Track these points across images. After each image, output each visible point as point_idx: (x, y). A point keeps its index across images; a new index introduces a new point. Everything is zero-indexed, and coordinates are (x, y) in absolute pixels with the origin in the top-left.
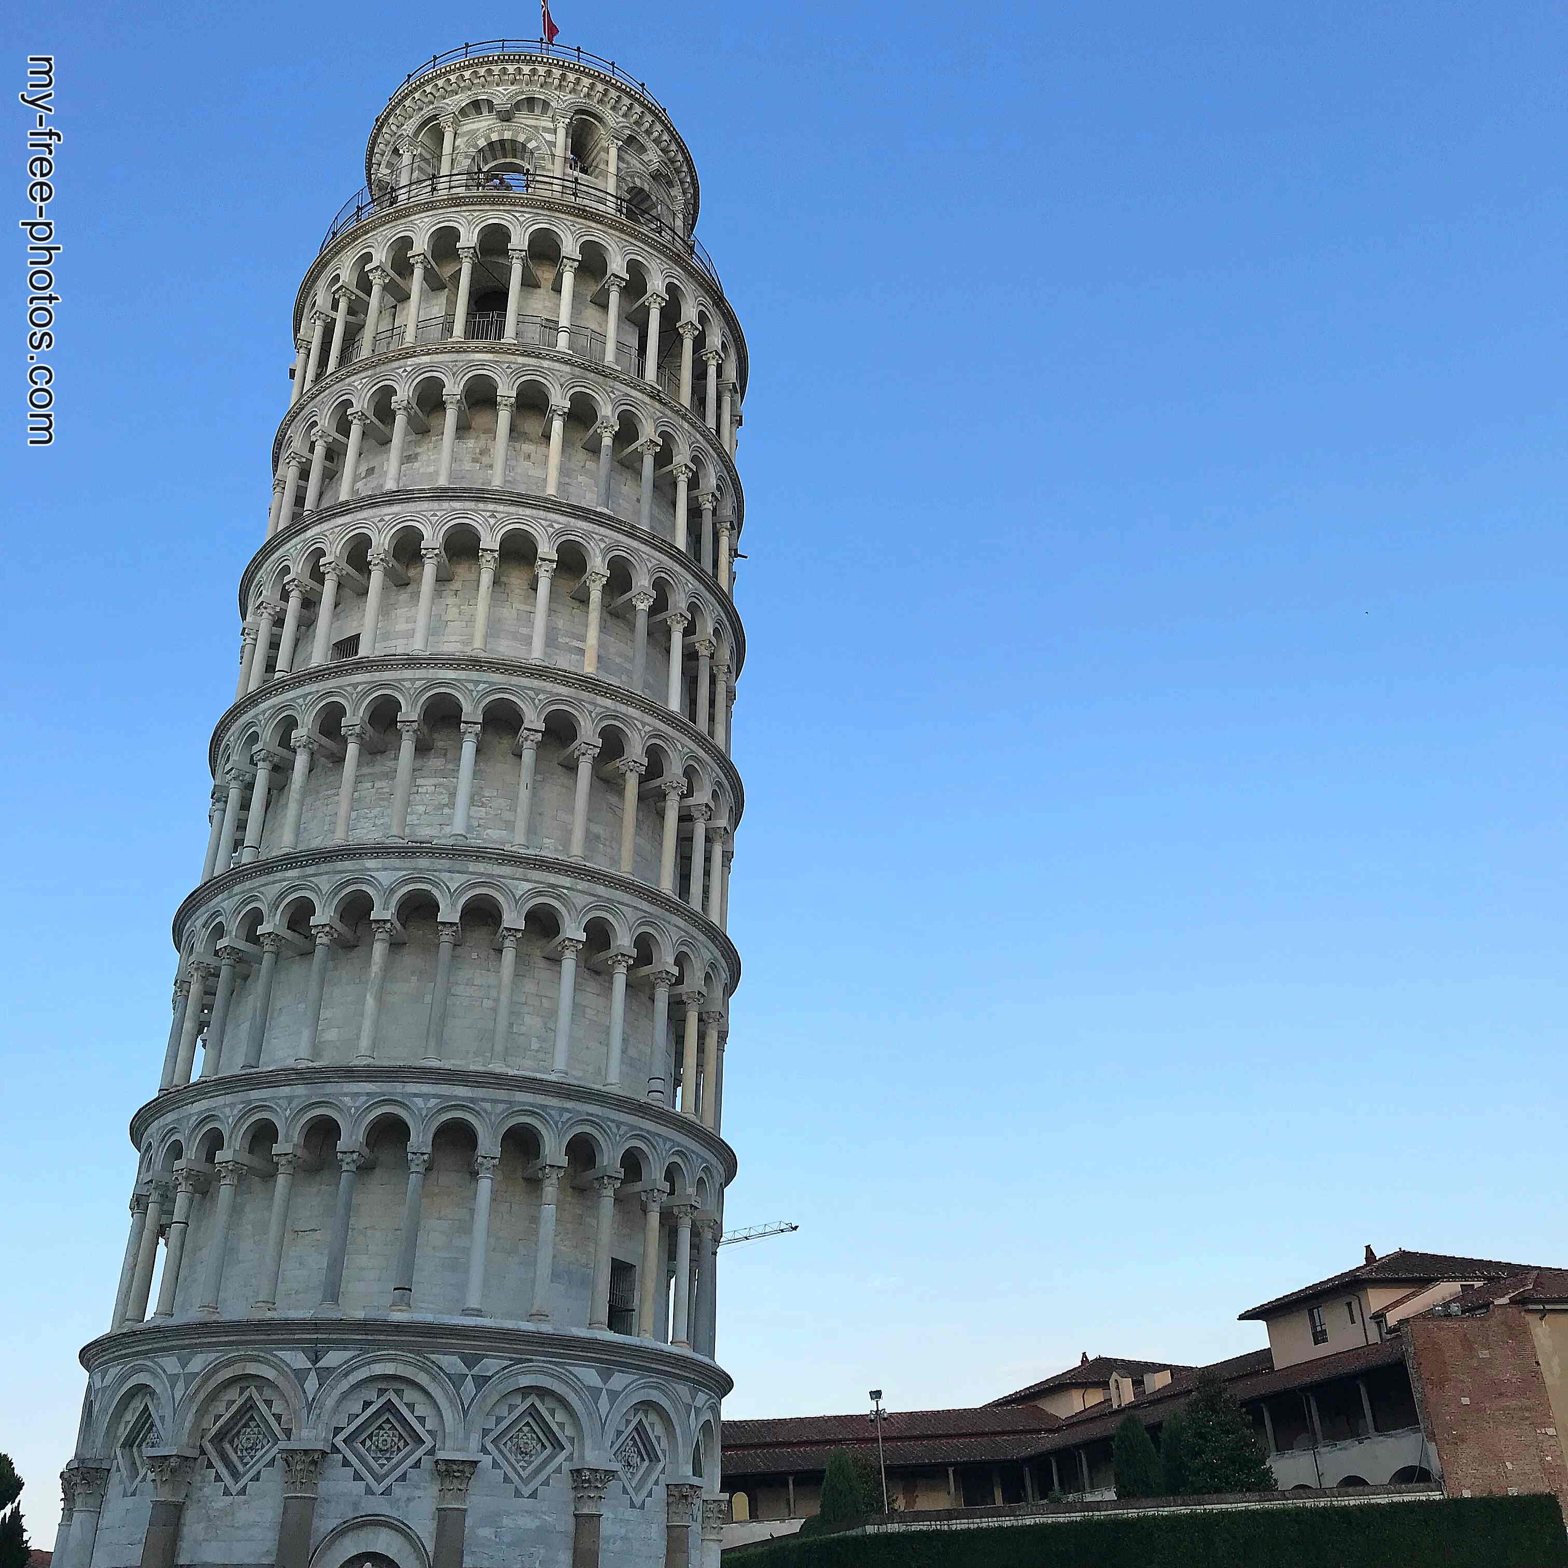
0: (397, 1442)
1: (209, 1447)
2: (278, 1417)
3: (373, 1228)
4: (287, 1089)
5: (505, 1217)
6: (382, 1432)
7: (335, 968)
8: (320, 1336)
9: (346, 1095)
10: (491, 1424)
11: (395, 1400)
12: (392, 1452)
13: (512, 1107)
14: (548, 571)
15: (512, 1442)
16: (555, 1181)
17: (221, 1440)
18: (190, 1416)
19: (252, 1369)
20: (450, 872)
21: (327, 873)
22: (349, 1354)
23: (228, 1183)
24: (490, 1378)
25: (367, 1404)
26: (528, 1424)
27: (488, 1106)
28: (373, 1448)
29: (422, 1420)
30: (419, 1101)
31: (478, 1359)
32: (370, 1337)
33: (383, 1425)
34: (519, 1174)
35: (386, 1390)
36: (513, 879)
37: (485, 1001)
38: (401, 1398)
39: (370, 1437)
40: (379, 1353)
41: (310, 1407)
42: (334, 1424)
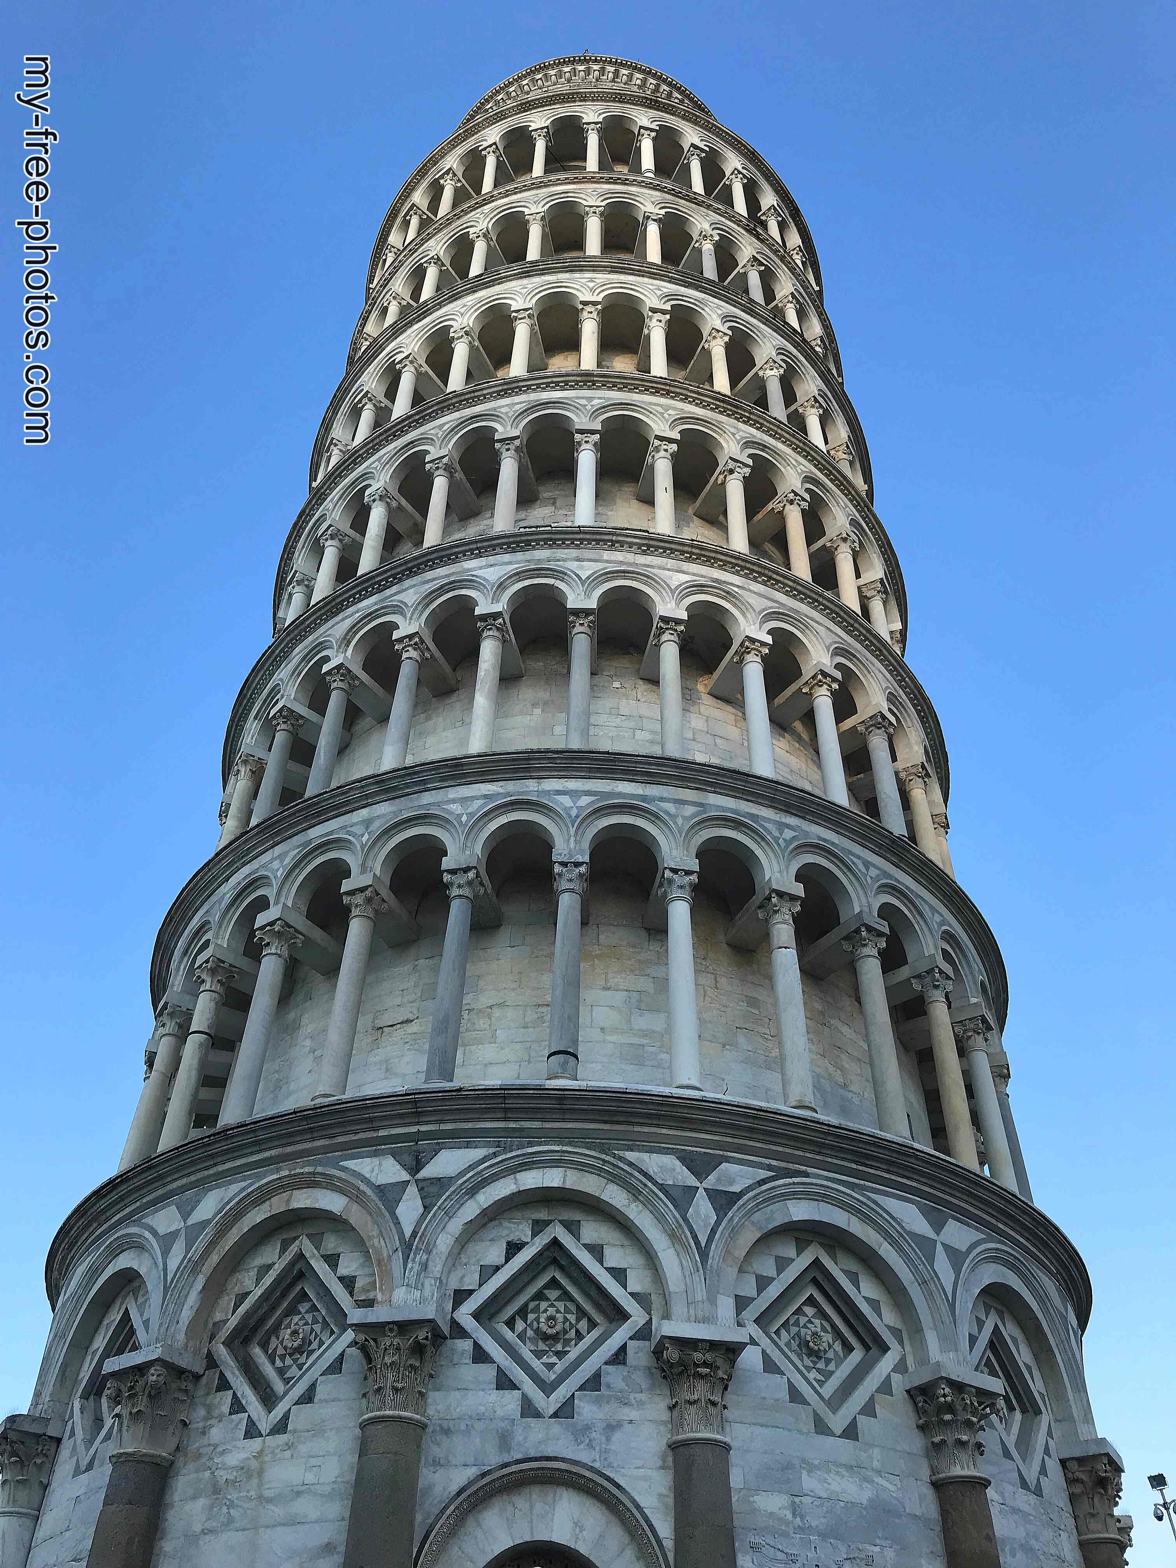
0: (574, 1322)
1: (222, 1352)
2: (348, 1283)
3: (501, 1005)
4: (364, 813)
5: (708, 993)
6: (544, 1305)
7: (428, 719)
8: (423, 1128)
9: (454, 801)
10: (749, 1288)
11: (567, 1240)
12: (567, 1342)
13: (705, 812)
14: (660, 321)
15: (788, 1332)
16: (788, 918)
17: (246, 1341)
18: (193, 1298)
19: (302, 1200)
20: (579, 560)
21: (414, 586)
22: (478, 1153)
23: (273, 951)
24: (739, 1195)
25: (513, 1248)
26: (811, 1301)
27: (670, 807)
28: (530, 1333)
29: (619, 1275)
30: (566, 800)
31: (712, 1163)
32: (512, 1125)
33: (546, 1292)
34: (722, 938)
35: (547, 1223)
36: (664, 569)
37: (638, 732)
38: (577, 1236)
39: (523, 1312)
40: (530, 1150)
41: (407, 1247)
42: (454, 1284)
